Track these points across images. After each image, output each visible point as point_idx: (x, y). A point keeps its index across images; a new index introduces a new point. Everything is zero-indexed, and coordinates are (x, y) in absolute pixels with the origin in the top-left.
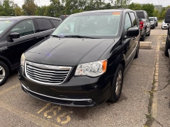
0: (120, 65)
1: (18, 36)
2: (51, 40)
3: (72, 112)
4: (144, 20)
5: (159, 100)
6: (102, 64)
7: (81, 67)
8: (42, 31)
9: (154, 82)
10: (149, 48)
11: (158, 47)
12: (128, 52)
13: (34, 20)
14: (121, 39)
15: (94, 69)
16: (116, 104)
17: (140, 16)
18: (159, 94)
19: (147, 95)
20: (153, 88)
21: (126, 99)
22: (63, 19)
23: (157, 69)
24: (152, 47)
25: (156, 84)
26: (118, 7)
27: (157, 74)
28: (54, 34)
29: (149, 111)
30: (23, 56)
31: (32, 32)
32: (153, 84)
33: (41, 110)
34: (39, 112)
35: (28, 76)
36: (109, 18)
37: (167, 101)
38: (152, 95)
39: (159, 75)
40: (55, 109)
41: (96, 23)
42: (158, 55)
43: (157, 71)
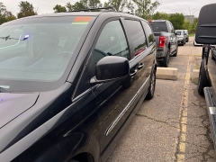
10: (173, 78)
23: (184, 129)
27: (183, 147)
42: (186, 93)
43: (184, 137)
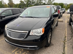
0: (50, 30)
1: (4, 17)
2: (19, 18)
3: (28, 52)
4: (60, 10)
5: (68, 45)
6: (42, 30)
7: (32, 31)
8: (15, 14)
9: (65, 37)
10: (62, 22)
11: (66, 21)
12: (53, 24)
13: (12, 10)
14: (50, 18)
15: (38, 32)
16: (49, 48)
17: (58, 8)
18: (68, 43)
19: (62, 43)
20: (65, 40)
21: (53, 45)
22: (25, 9)
23: (66, 31)
24: (64, 21)
25: (66, 38)
26: (49, 4)
27: (66, 33)
28: (20, 16)
29: (64, 51)
30: (6, 26)
31: (11, 15)
32: (65, 38)
33: (14, 51)
34: (13, 52)
35: (8, 35)
36: (45, 9)
37: (72, 46)
38: (65, 43)
39: (67, 34)
40: (20, 50)
41: (39, 11)
42: (66, 25)
43: (66, 32)
